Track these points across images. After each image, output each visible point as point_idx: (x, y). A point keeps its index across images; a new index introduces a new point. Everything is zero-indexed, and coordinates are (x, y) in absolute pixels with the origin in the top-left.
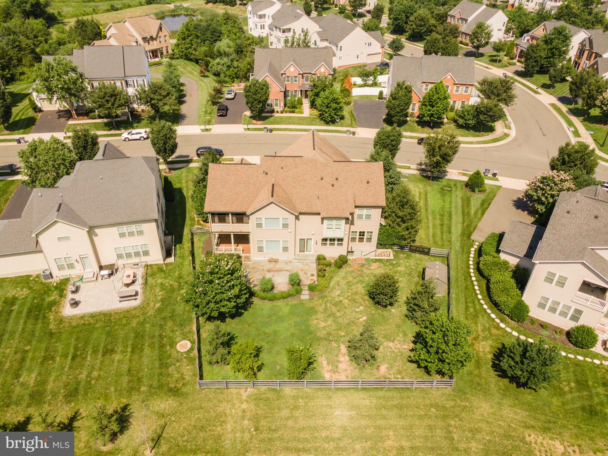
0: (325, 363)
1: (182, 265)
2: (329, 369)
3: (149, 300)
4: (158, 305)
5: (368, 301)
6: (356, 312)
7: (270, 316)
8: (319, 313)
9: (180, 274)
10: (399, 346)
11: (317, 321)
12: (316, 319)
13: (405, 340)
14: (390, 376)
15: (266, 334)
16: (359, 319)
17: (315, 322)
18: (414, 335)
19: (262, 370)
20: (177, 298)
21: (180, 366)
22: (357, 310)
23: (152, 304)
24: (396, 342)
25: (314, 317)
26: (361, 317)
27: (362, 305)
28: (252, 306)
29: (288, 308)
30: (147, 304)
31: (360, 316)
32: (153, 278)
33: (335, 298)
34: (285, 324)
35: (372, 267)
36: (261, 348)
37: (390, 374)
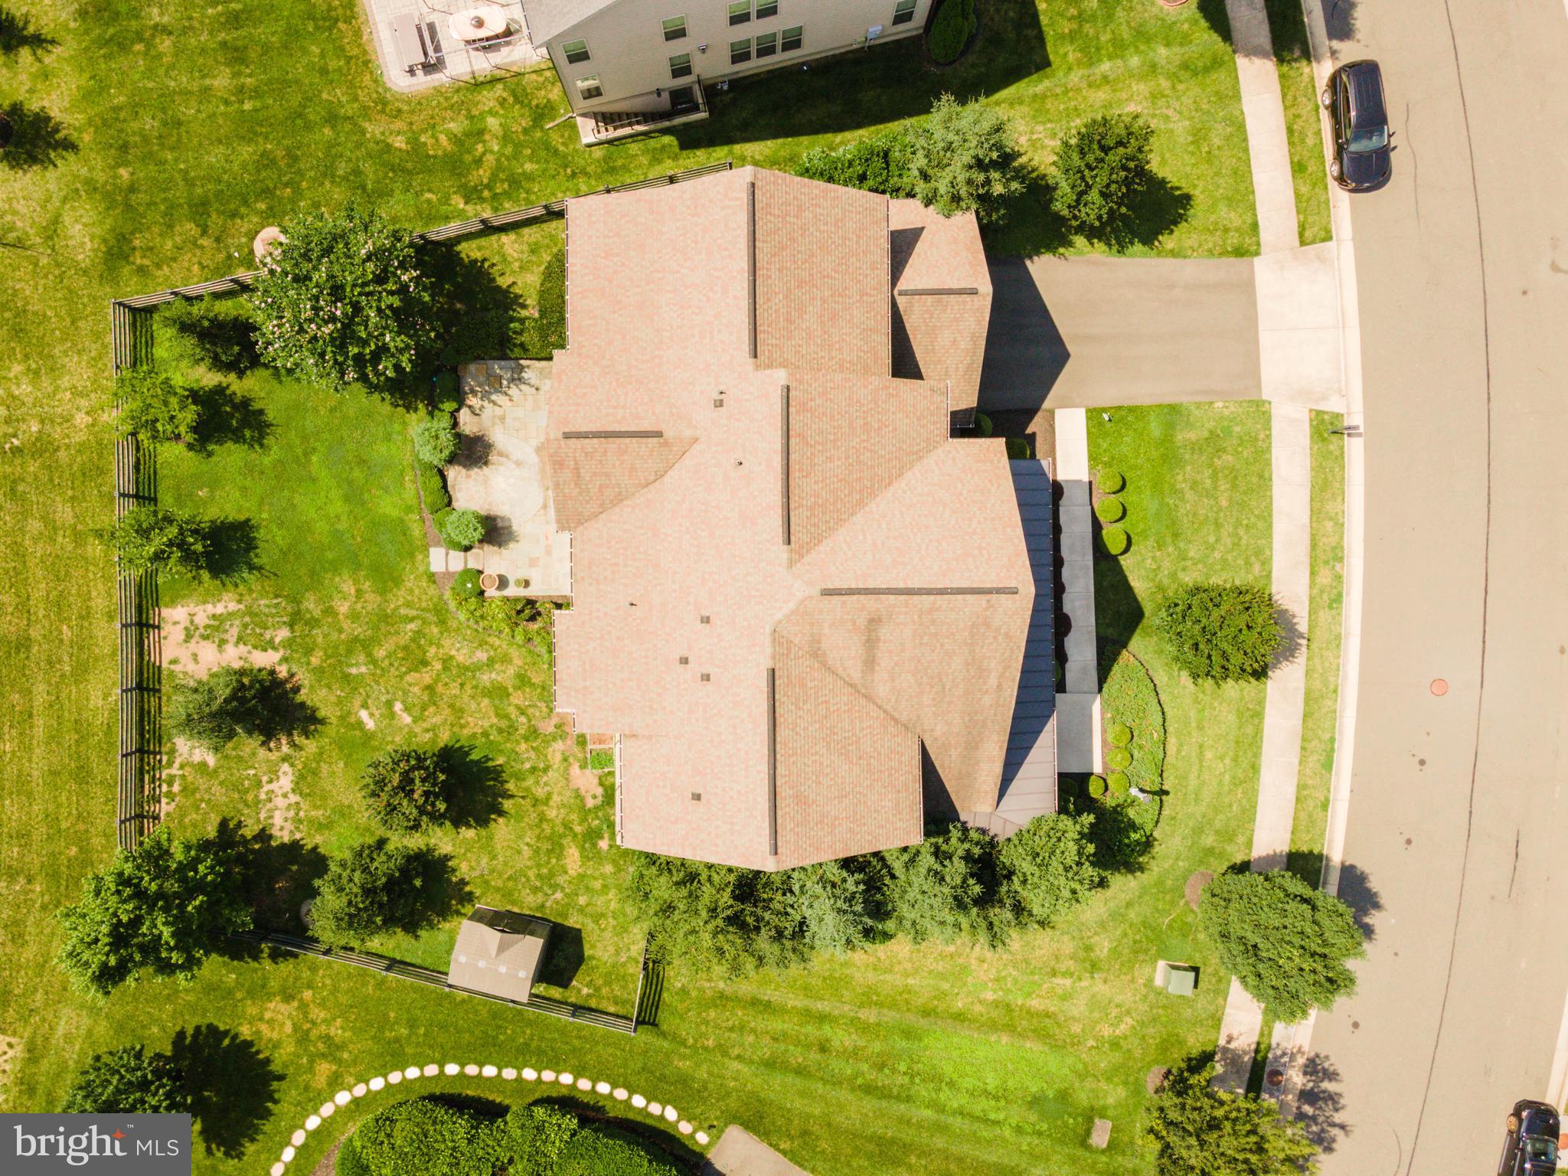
0: (220, 609)
1: (574, 175)
2: (197, 620)
3: (412, 112)
4: (399, 142)
5: (434, 741)
6: (389, 704)
7: (362, 462)
8: (379, 599)
9: (529, 177)
10: (280, 802)
11: (353, 591)
12: (358, 591)
13: (301, 821)
14: (176, 765)
15: (306, 454)
16: (365, 706)
17: (349, 588)
18: (322, 850)
19: (191, 454)
20: (430, 191)
21: (202, 247)
22: (398, 707)
23: (399, 125)
24: (294, 798)
25: (367, 586)
26: (372, 715)
27: (414, 722)
28: (401, 410)
29: (395, 513)
30: (399, 111)
31: (377, 713)
32: (502, 102)
33: (439, 646)
34: (338, 507)
35: (575, 770)
36: (262, 445)
37: (182, 767)
